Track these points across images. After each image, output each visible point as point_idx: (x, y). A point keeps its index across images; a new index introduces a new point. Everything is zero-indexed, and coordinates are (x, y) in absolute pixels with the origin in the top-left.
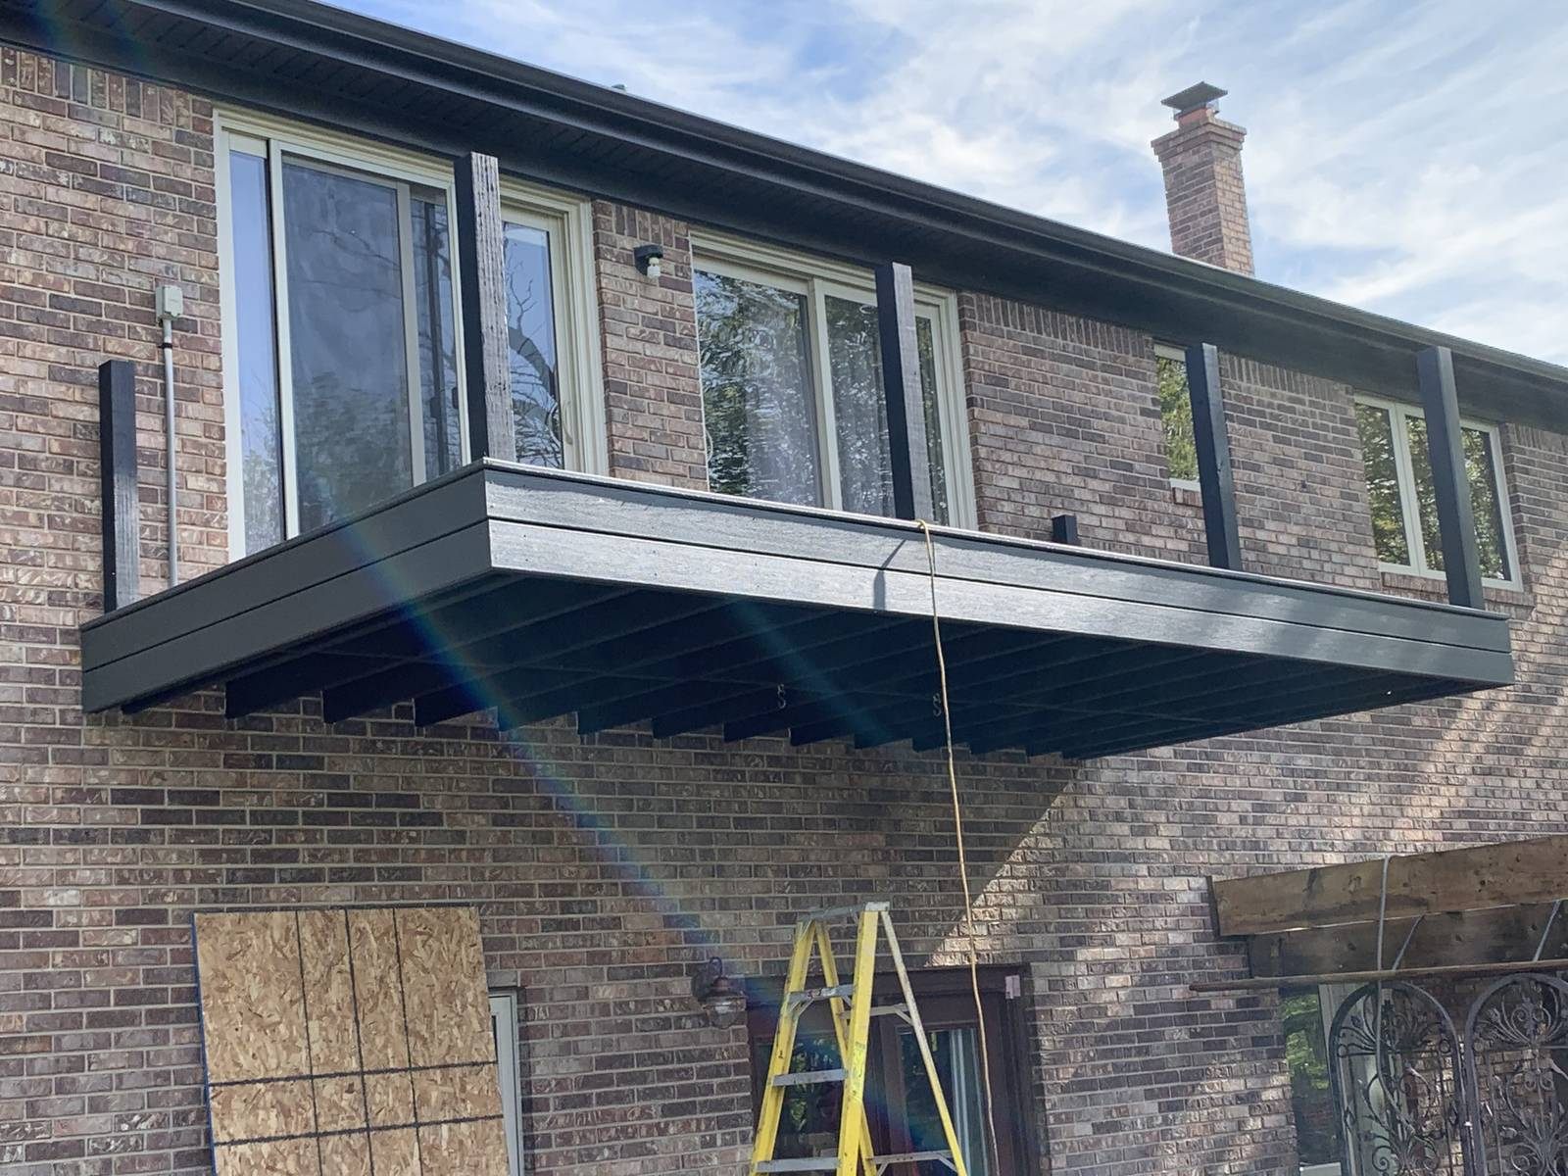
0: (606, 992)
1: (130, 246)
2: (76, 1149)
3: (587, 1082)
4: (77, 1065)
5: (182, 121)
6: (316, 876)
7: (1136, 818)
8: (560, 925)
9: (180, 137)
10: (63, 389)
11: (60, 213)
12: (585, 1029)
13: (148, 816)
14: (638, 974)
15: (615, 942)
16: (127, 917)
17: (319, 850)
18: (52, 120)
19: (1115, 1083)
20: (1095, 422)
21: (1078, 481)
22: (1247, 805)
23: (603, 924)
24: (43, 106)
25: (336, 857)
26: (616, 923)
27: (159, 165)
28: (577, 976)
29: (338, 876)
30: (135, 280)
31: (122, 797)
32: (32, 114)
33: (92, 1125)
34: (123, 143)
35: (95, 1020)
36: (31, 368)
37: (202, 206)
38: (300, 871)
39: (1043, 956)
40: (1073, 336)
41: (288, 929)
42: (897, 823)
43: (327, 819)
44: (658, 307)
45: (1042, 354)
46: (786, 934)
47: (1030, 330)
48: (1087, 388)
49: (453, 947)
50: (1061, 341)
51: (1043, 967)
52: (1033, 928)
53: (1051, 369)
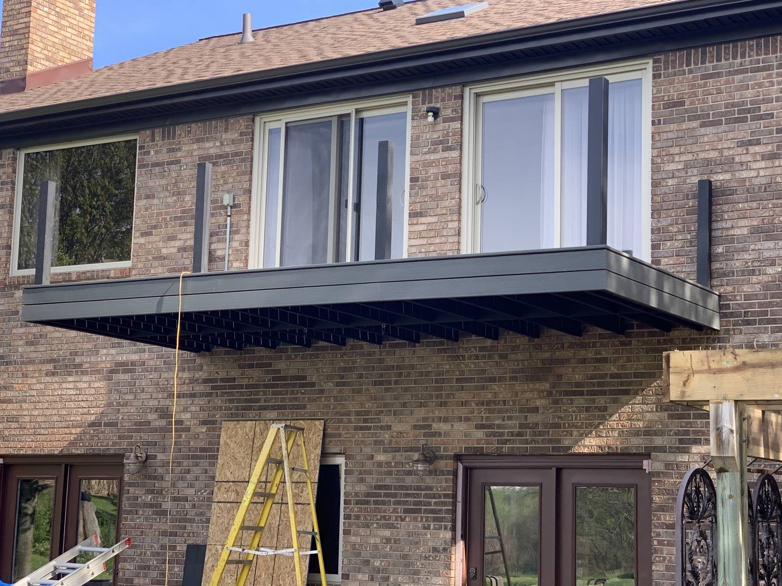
0: (381, 457)
1: (222, 182)
2: (186, 499)
3: (368, 495)
5: (242, 127)
6: (265, 408)
8: (362, 428)
12: (370, 472)
13: (213, 388)
14: (397, 450)
15: (387, 436)
16: (204, 423)
17: (267, 398)
20: (764, 107)
23: (382, 428)
25: (274, 401)
26: (389, 427)
27: (233, 148)
28: (368, 450)
29: (274, 408)
31: (206, 381)
32: (195, 145)
34: (222, 145)
37: (246, 158)
38: (260, 406)
39: (662, 449)
40: (752, 53)
41: (252, 427)
42: (560, 377)
43: (271, 386)
44: (440, 134)
45: (719, 75)
46: (480, 434)
47: (710, 62)
48: (760, 85)
49: (311, 436)
50: (739, 60)
51: (661, 455)
52: (656, 433)
53: (728, 82)
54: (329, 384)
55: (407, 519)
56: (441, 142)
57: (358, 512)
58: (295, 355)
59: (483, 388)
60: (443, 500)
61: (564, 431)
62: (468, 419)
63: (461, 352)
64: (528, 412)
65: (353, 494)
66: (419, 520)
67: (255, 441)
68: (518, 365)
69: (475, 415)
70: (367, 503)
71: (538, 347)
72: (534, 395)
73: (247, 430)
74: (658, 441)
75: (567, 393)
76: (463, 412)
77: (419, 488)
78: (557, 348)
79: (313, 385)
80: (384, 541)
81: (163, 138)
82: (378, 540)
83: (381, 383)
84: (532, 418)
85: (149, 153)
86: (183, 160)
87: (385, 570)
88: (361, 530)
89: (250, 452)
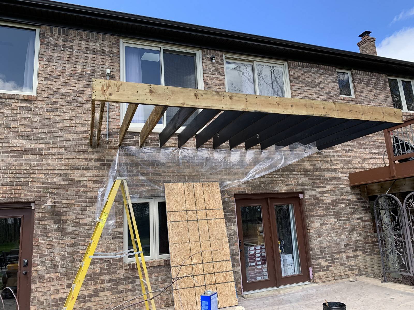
1: (102, 63)
4: (86, 209)
5: (113, 41)
7: (332, 162)
9: (113, 44)
10: (87, 89)
11: (88, 58)
13: (102, 164)
18: (87, 43)
19: (327, 215)
20: (321, 85)
21: (317, 96)
22: (360, 159)
24: (84, 40)
27: (108, 49)
29: (142, 175)
30: (102, 69)
32: (82, 42)
33: (88, 220)
34: (101, 46)
35: (90, 201)
36: (80, 86)
37: (117, 55)
39: (307, 190)
40: (315, 68)
44: (216, 68)
47: (305, 67)
48: (319, 78)
50: (312, 69)
53: (310, 75)
60: (231, 213)
61: (275, 184)
81: (59, 33)
85: (48, 38)
86: (74, 47)
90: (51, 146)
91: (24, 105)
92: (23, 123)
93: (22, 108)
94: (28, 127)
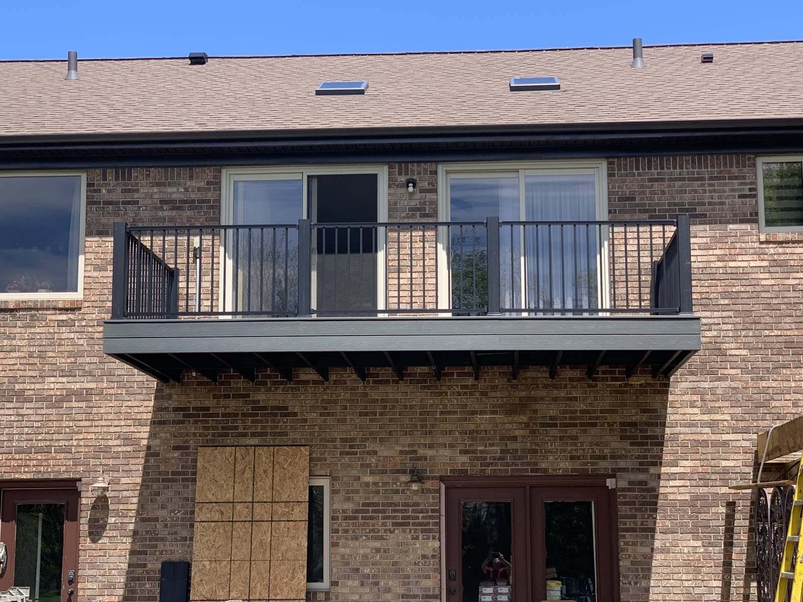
0: (369, 479)
2: (157, 520)
3: (357, 511)
4: (158, 494)
5: (209, 177)
6: (244, 435)
7: (706, 405)
8: (348, 453)
9: (208, 183)
12: (357, 492)
13: (184, 416)
14: (384, 472)
15: (374, 460)
16: (176, 448)
17: (247, 426)
18: (162, 188)
23: (368, 453)
24: (159, 185)
25: (253, 428)
26: (375, 453)
27: (199, 195)
28: (354, 473)
29: (254, 435)
31: (176, 409)
32: (155, 189)
33: (162, 513)
34: (186, 190)
35: (163, 480)
37: (216, 205)
38: (238, 433)
39: (625, 470)
40: (688, 166)
41: (232, 453)
42: (536, 411)
43: (250, 415)
44: (418, 202)
45: (663, 180)
46: (465, 459)
47: (655, 169)
48: (696, 191)
49: (297, 460)
50: (678, 170)
51: (625, 475)
52: (620, 457)
53: (669, 186)
54: (312, 414)
55: (396, 531)
56: (418, 209)
57: (346, 526)
58: (275, 388)
59: (466, 419)
60: (430, 514)
61: (540, 456)
62: (452, 446)
63: (444, 389)
64: (508, 440)
65: (341, 511)
66: (408, 531)
67: (237, 465)
68: (498, 401)
69: (458, 442)
70: (356, 518)
71: (515, 387)
72: (513, 426)
73: (227, 455)
74: (622, 464)
75: (543, 425)
76: (448, 440)
77: (407, 505)
78: (533, 388)
79: (295, 414)
80: (374, 551)
81: (117, 179)
82: (368, 551)
83: (366, 414)
84: (511, 446)
85: (99, 191)
86: (141, 202)
87: (374, 576)
88: (350, 542)
89: (232, 475)
90: (105, 385)
91: (64, 317)
92: (62, 348)
93: (61, 324)
94: (71, 354)
